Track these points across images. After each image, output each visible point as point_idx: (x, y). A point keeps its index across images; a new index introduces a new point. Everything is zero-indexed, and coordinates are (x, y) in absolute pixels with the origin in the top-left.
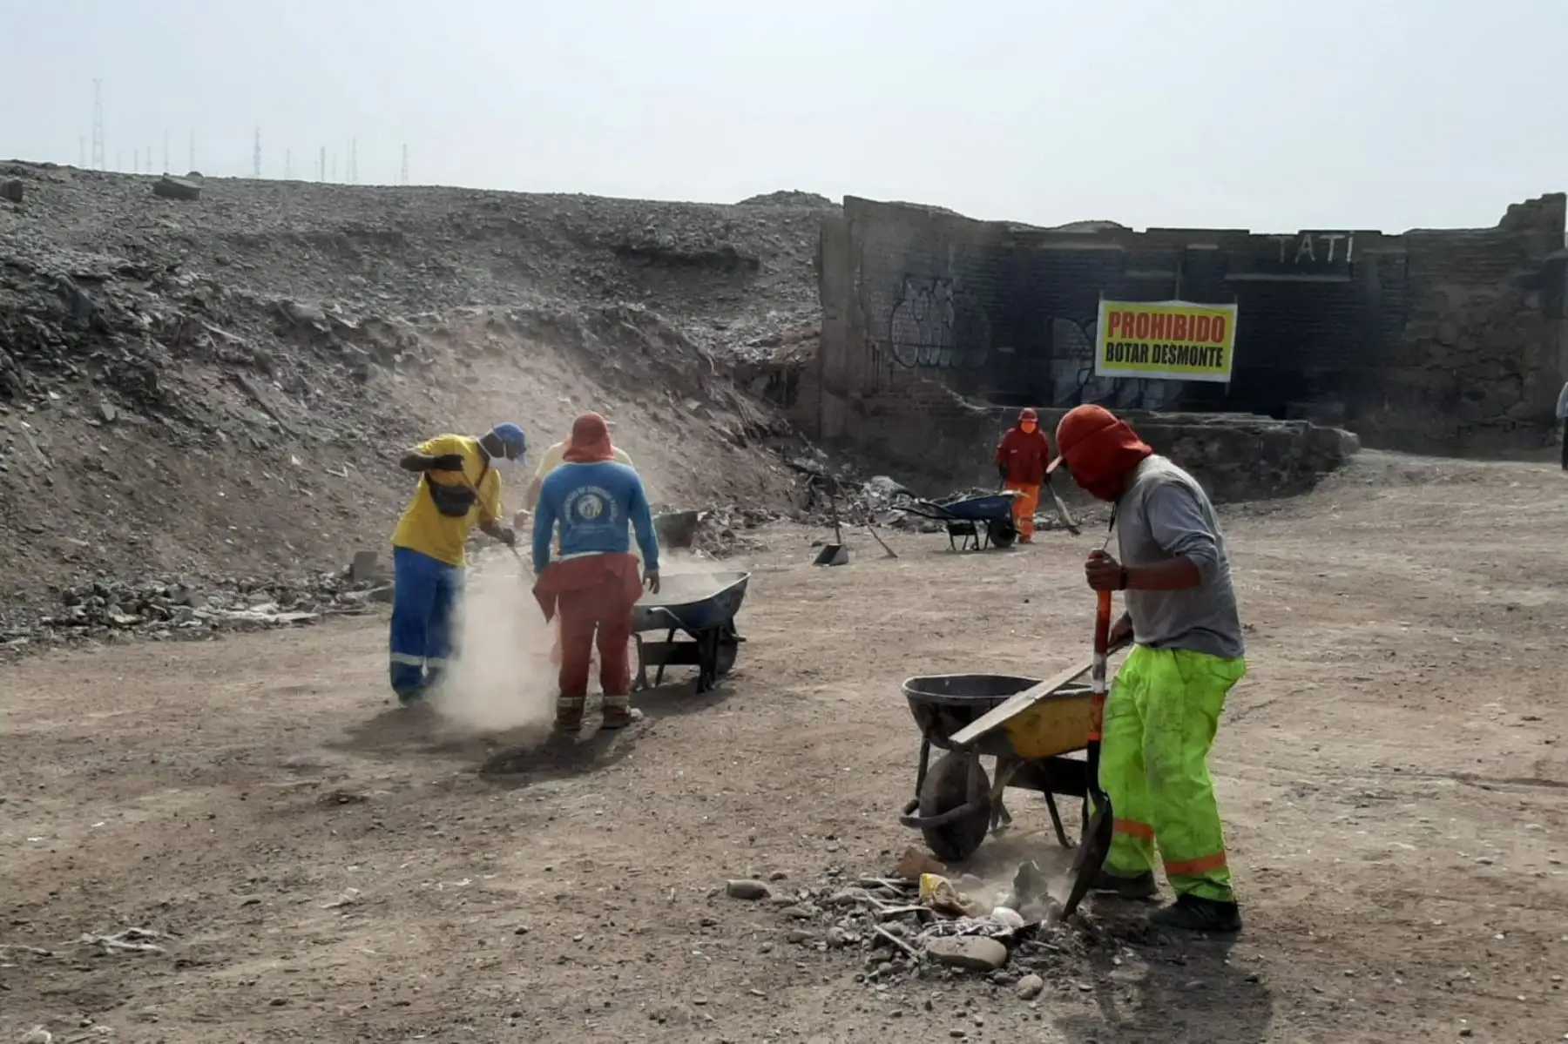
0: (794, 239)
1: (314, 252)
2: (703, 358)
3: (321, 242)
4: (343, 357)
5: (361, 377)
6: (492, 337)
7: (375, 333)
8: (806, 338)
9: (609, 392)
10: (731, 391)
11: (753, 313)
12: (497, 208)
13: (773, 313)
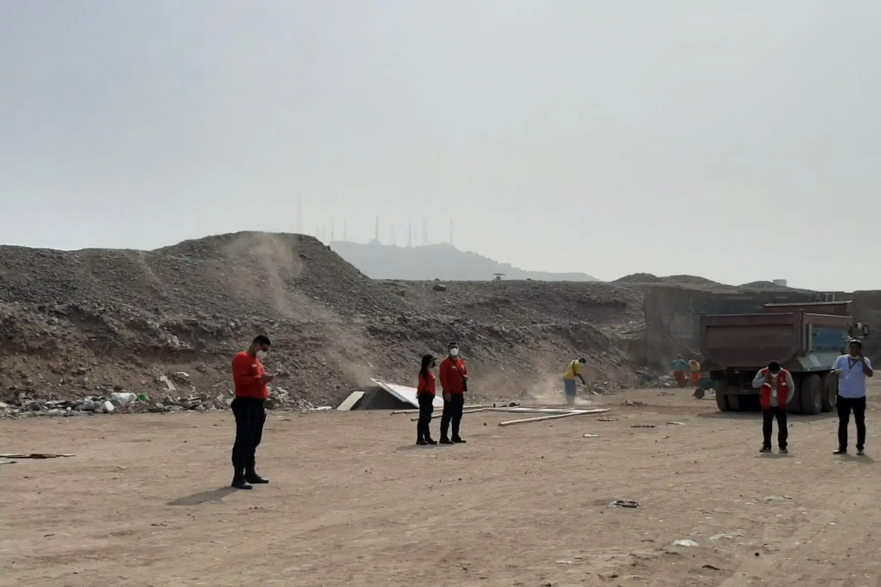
0: (639, 295)
1: (486, 308)
2: (607, 339)
3: (487, 304)
4: (506, 341)
5: (511, 347)
6: (543, 334)
7: (513, 334)
8: (641, 331)
9: (578, 350)
10: (617, 349)
11: (625, 322)
12: (537, 288)
13: (631, 322)
